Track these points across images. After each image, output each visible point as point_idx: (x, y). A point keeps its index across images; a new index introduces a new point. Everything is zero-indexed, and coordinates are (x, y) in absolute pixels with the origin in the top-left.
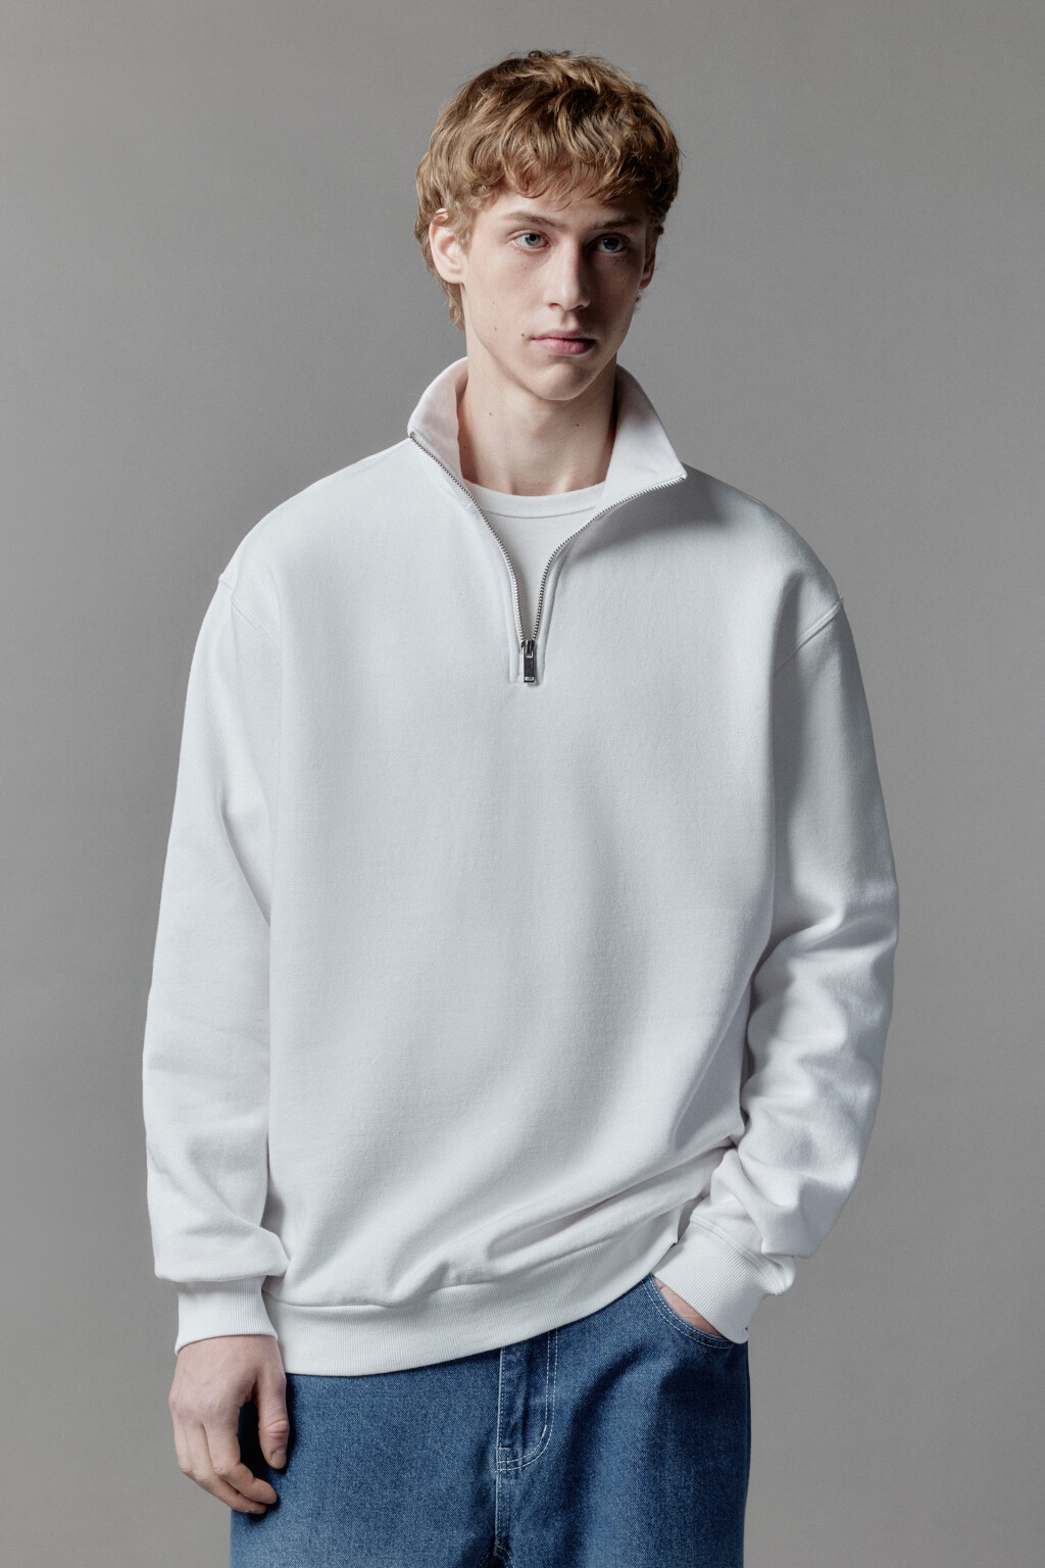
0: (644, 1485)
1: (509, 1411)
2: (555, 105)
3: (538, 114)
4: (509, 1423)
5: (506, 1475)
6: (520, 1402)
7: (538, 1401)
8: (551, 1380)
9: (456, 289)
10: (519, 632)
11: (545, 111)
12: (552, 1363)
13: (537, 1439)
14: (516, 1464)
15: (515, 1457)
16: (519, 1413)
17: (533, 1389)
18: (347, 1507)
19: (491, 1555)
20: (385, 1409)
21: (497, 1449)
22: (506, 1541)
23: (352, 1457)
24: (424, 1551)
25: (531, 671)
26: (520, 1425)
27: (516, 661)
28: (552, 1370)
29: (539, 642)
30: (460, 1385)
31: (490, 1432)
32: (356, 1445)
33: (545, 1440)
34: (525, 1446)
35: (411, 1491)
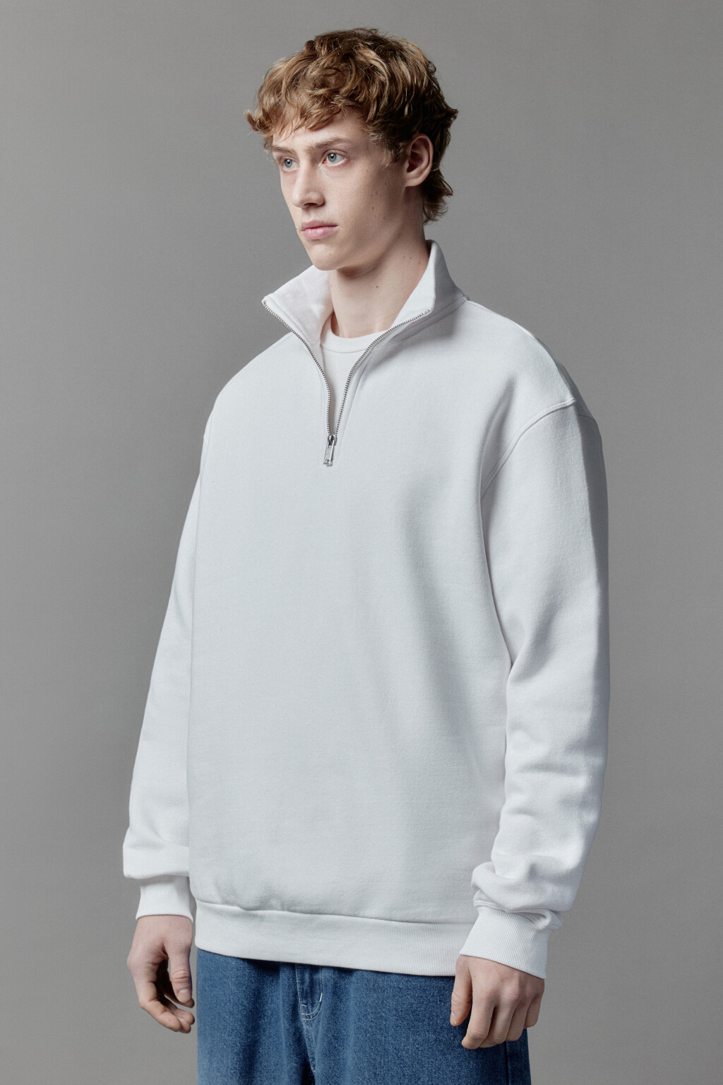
0: (373, 1045)
4: (303, 989)
13: (317, 1002)
18: (225, 1046)
20: (247, 978)
21: (301, 1006)
23: (226, 1012)
24: (273, 1072)
26: (309, 991)
31: (295, 995)
32: (228, 1004)
33: (321, 1003)
34: (313, 1004)
35: (264, 1031)
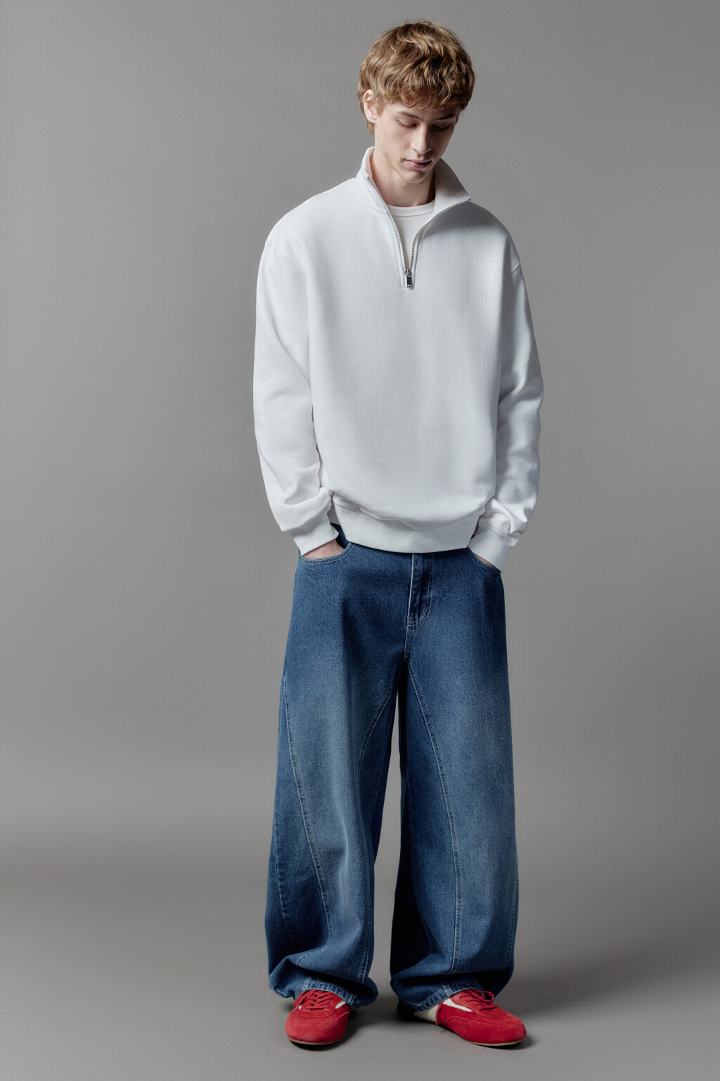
1: (413, 601)
2: (424, 65)
3: (416, 70)
4: (413, 606)
5: (411, 628)
6: (418, 598)
7: (424, 597)
8: (430, 588)
9: (373, 125)
10: (404, 266)
11: (419, 68)
12: (431, 581)
13: (424, 613)
14: (415, 623)
15: (415, 620)
16: (417, 603)
17: (423, 592)
19: (402, 660)
21: (408, 617)
22: (409, 655)
25: (410, 281)
26: (417, 607)
27: (404, 279)
28: (431, 584)
29: (413, 270)
30: (393, 590)
31: (405, 611)
33: (427, 613)
34: (419, 616)
